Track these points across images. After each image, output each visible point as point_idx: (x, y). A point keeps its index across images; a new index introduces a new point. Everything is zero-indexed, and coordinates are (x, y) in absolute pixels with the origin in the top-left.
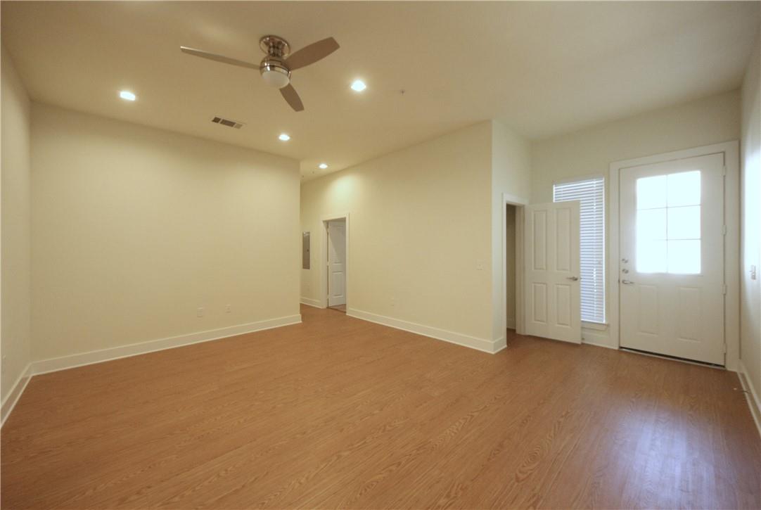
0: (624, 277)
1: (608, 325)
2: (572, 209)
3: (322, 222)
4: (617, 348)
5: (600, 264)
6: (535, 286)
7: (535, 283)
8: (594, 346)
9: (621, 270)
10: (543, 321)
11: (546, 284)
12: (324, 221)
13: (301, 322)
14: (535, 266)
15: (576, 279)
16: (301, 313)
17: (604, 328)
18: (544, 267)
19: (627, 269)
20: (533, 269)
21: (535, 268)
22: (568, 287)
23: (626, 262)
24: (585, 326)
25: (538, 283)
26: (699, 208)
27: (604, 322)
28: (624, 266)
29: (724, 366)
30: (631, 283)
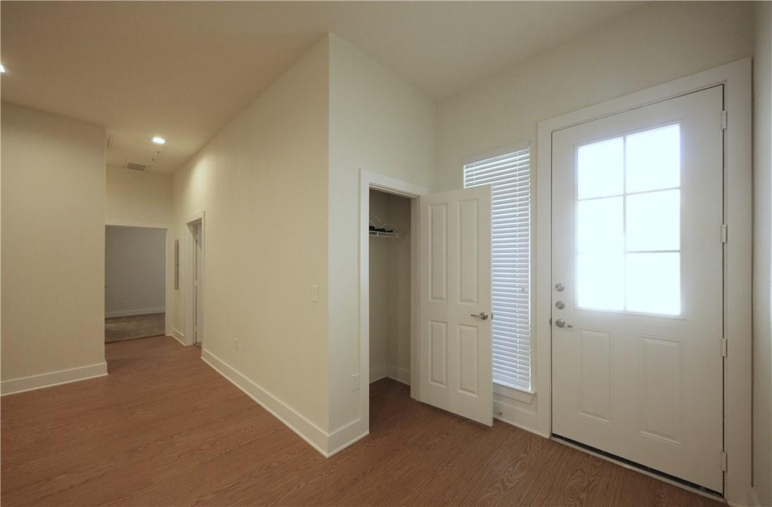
0: (558, 315)
1: (535, 395)
3: (187, 226)
4: (547, 436)
5: (523, 291)
6: (432, 325)
7: (432, 321)
8: (514, 428)
9: (554, 303)
10: (442, 383)
11: (446, 324)
12: (189, 224)
13: (107, 374)
14: (432, 294)
15: (485, 318)
16: (107, 361)
17: (529, 399)
18: (444, 296)
19: (564, 302)
20: (430, 300)
21: (432, 298)
22: (474, 329)
23: (561, 290)
24: (498, 391)
25: (435, 321)
26: (678, 193)
27: (529, 390)
28: (558, 297)
29: (722, 495)
30: (569, 326)
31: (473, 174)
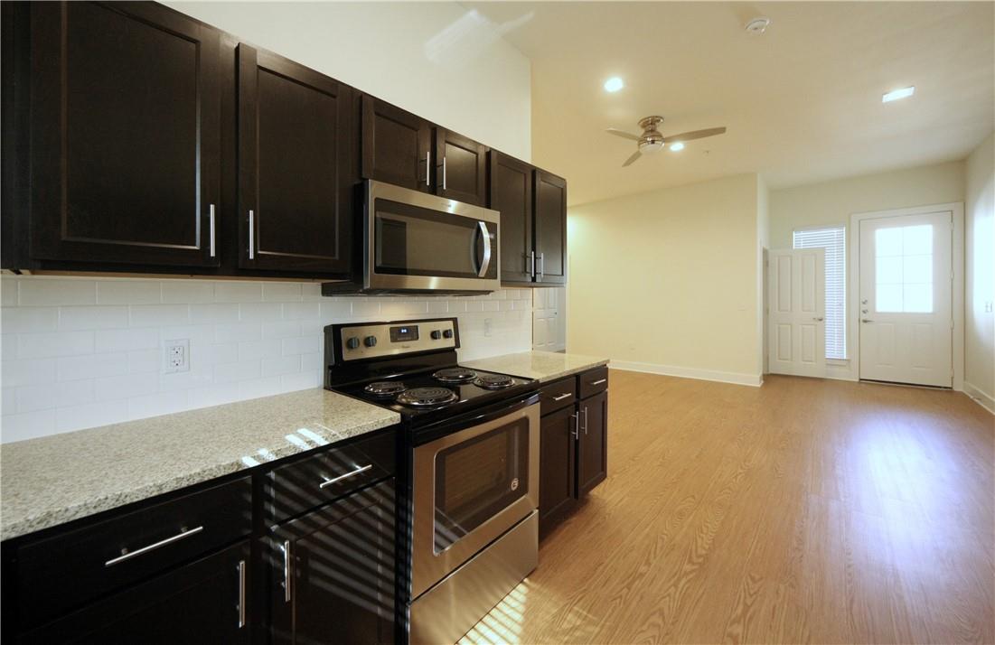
0: (865, 316)
1: (848, 361)
2: (817, 255)
4: (856, 380)
5: (841, 305)
6: (779, 328)
7: (779, 325)
9: (861, 311)
10: (788, 360)
11: (791, 324)
15: (821, 320)
17: (844, 363)
18: (789, 308)
19: (867, 309)
20: (777, 311)
21: (779, 311)
22: (813, 327)
23: (865, 302)
24: (833, 363)
25: (782, 324)
27: (845, 358)
28: (863, 307)
29: (951, 388)
30: (870, 321)
31: (802, 239)
